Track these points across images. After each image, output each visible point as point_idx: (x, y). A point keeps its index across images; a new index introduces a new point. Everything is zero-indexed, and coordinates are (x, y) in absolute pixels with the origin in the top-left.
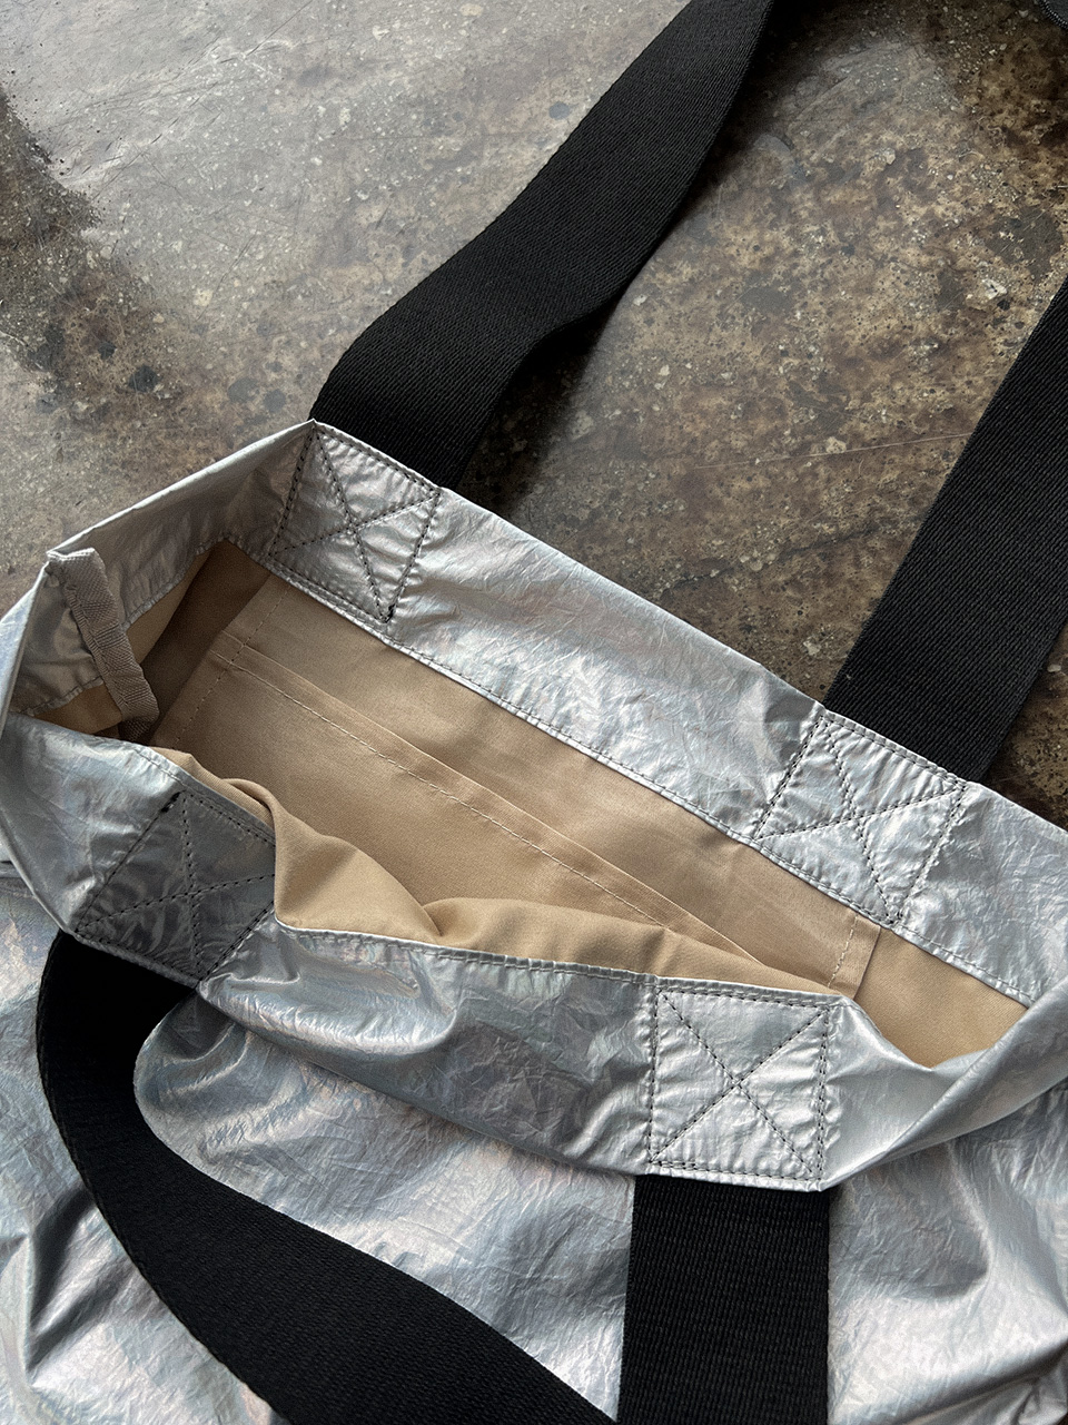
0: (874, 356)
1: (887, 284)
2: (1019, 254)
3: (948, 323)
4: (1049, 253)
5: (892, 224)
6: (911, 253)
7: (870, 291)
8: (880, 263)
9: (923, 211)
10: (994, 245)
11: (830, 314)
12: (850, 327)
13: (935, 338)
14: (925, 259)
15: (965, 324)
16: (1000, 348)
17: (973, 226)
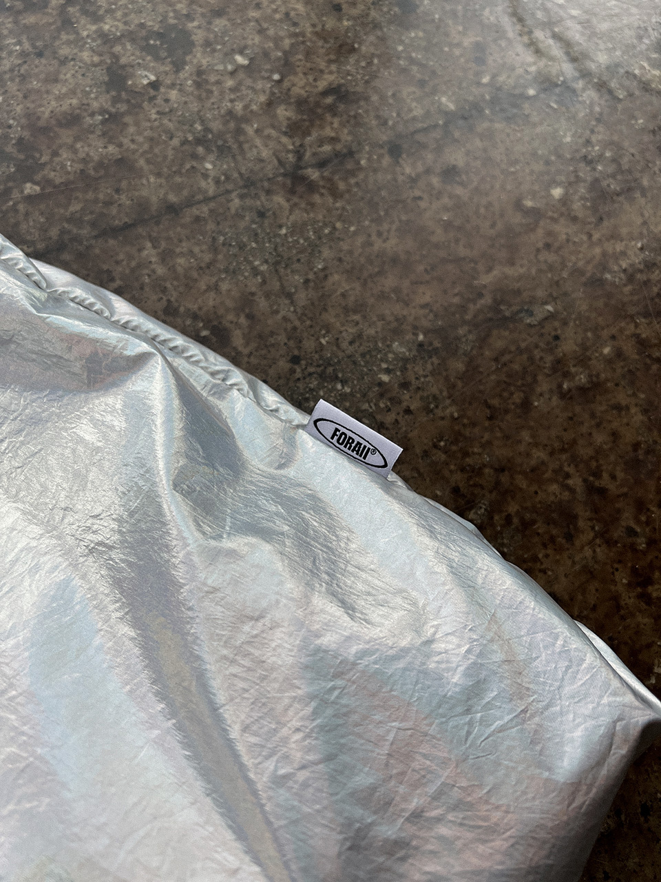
0: (60, 125)
1: (69, 76)
2: (163, 54)
3: (115, 100)
4: (185, 54)
5: (72, 37)
6: (86, 55)
7: (56, 81)
8: (64, 61)
9: (94, 28)
10: (148, 49)
11: (25, 97)
12: (41, 106)
13: (106, 111)
14: (96, 59)
15: (128, 101)
16: (154, 116)
17: (131, 36)
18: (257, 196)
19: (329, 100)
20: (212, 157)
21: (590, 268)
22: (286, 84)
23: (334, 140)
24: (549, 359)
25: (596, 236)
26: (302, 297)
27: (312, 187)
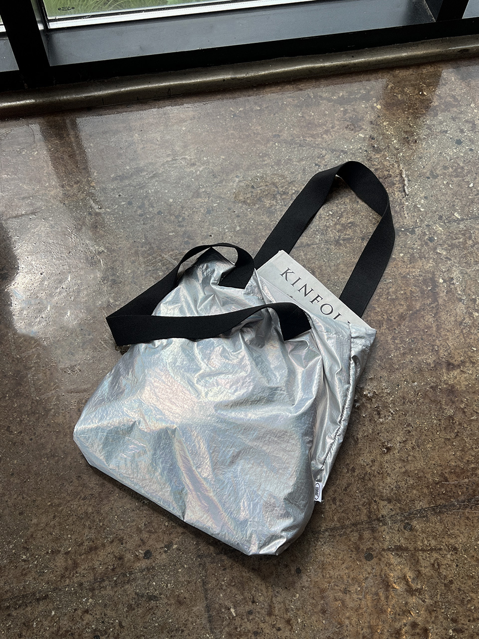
18: (327, 245)
19: (350, 225)
20: (319, 235)
21: (405, 273)
22: (340, 220)
23: (349, 235)
24: (387, 291)
25: (409, 266)
26: (333, 268)
27: (341, 245)
